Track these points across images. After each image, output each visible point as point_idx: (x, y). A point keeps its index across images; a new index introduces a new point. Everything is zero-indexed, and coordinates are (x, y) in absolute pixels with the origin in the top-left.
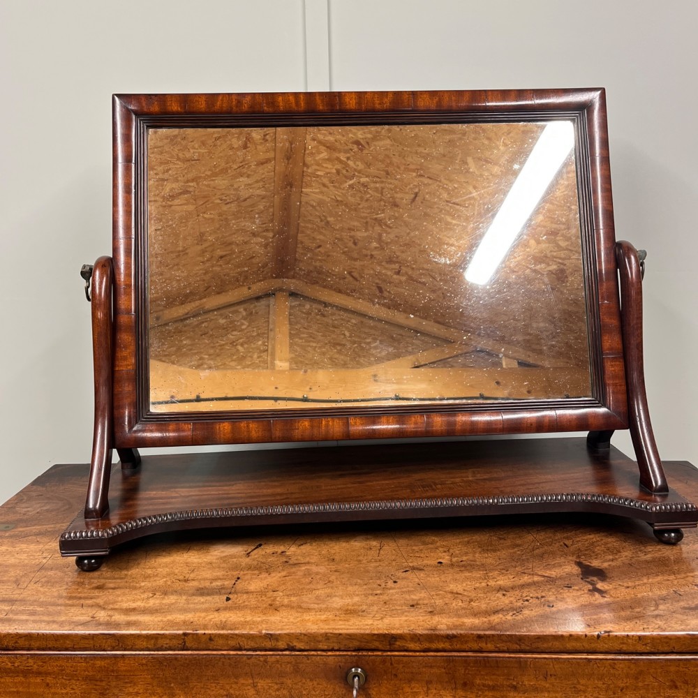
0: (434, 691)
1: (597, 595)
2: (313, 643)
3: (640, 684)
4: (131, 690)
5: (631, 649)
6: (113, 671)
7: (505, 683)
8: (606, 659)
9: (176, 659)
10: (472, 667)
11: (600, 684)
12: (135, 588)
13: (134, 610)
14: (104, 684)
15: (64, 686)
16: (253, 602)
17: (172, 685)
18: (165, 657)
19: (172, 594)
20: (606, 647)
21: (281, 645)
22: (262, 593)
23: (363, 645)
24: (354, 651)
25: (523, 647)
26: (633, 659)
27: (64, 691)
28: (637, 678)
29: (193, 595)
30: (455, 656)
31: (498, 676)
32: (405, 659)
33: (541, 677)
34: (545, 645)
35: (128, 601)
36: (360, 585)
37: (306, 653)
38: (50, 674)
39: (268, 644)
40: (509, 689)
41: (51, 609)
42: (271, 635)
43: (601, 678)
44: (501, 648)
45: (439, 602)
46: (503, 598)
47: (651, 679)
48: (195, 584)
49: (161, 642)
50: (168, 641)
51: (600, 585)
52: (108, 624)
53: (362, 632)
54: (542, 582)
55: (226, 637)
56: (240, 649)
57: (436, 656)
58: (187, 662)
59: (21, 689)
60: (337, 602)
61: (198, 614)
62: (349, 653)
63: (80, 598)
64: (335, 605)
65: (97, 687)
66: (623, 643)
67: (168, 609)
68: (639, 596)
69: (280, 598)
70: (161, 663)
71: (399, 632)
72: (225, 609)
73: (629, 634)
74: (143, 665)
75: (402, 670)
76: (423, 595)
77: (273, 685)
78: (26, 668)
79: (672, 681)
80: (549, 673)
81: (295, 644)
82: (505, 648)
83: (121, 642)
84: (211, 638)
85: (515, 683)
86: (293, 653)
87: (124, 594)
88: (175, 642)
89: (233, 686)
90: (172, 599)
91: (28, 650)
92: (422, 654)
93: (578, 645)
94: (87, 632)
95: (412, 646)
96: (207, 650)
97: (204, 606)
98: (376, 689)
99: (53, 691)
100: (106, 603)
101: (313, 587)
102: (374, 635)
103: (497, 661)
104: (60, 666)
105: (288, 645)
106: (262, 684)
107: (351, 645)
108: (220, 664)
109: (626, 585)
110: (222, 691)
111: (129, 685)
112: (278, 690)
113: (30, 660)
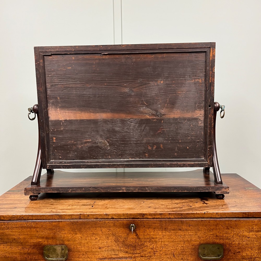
0: (156, 231)
1: (205, 204)
2: (119, 217)
3: (217, 228)
4: (63, 232)
5: (214, 217)
6: (58, 226)
7: (177, 228)
8: (207, 220)
9: (77, 222)
10: (167, 223)
11: (205, 228)
12: (63, 204)
13: (64, 209)
14: (55, 230)
15: (42, 232)
16: (100, 207)
17: (76, 231)
18: (74, 221)
19: (75, 206)
20: (207, 216)
21: (110, 217)
22: (103, 205)
23: (134, 217)
24: (132, 219)
25: (183, 217)
26: (215, 220)
27: (42, 233)
28: (216, 226)
29: (81, 206)
30: (162, 220)
31: (175, 226)
32: (147, 221)
33: (188, 226)
34: (189, 216)
35: (61, 207)
36: (133, 203)
37: (117, 220)
38: (38, 228)
39: (106, 217)
40: (179, 230)
41: (38, 209)
42: (107, 214)
43: (206, 226)
44: (176, 217)
45: (157, 206)
46: (177, 205)
47: (221, 226)
48: (82, 203)
49: (73, 217)
50: (75, 217)
51: (206, 202)
52: (56, 212)
53: (134, 213)
54: (189, 202)
55: (93, 215)
56: (97, 219)
57: (157, 220)
58: (81, 223)
59: (28, 233)
60: (126, 207)
61: (83, 210)
62: (130, 220)
63: (46, 207)
64: (125, 207)
65: (53, 232)
66: (212, 215)
67: (75, 209)
68: (217, 204)
69: (108, 206)
70: (73, 223)
71: (145, 213)
72: (92, 209)
73: (214, 212)
74: (67, 224)
75: (146, 225)
76: (152, 205)
77: (107, 230)
78: (31, 226)
79: (227, 227)
80: (190, 225)
81: (114, 217)
82: (177, 217)
83: (60, 217)
84: (88, 215)
85: (180, 228)
86: (113, 220)
87: (60, 206)
88: (77, 217)
89: (95, 230)
90: (75, 207)
91: (32, 220)
92: (152, 219)
93: (199, 216)
94: (50, 214)
95: (149, 217)
96: (87, 219)
97: (85, 208)
98: (138, 231)
99: (39, 233)
100: (54, 208)
101: (118, 203)
102: (138, 214)
103: (175, 221)
104: (42, 225)
105: (112, 217)
106: (104, 230)
107: (131, 217)
108: (91, 223)
109: (214, 202)
110: (91, 232)
111: (63, 231)
112: (109, 232)
113: (32, 223)
